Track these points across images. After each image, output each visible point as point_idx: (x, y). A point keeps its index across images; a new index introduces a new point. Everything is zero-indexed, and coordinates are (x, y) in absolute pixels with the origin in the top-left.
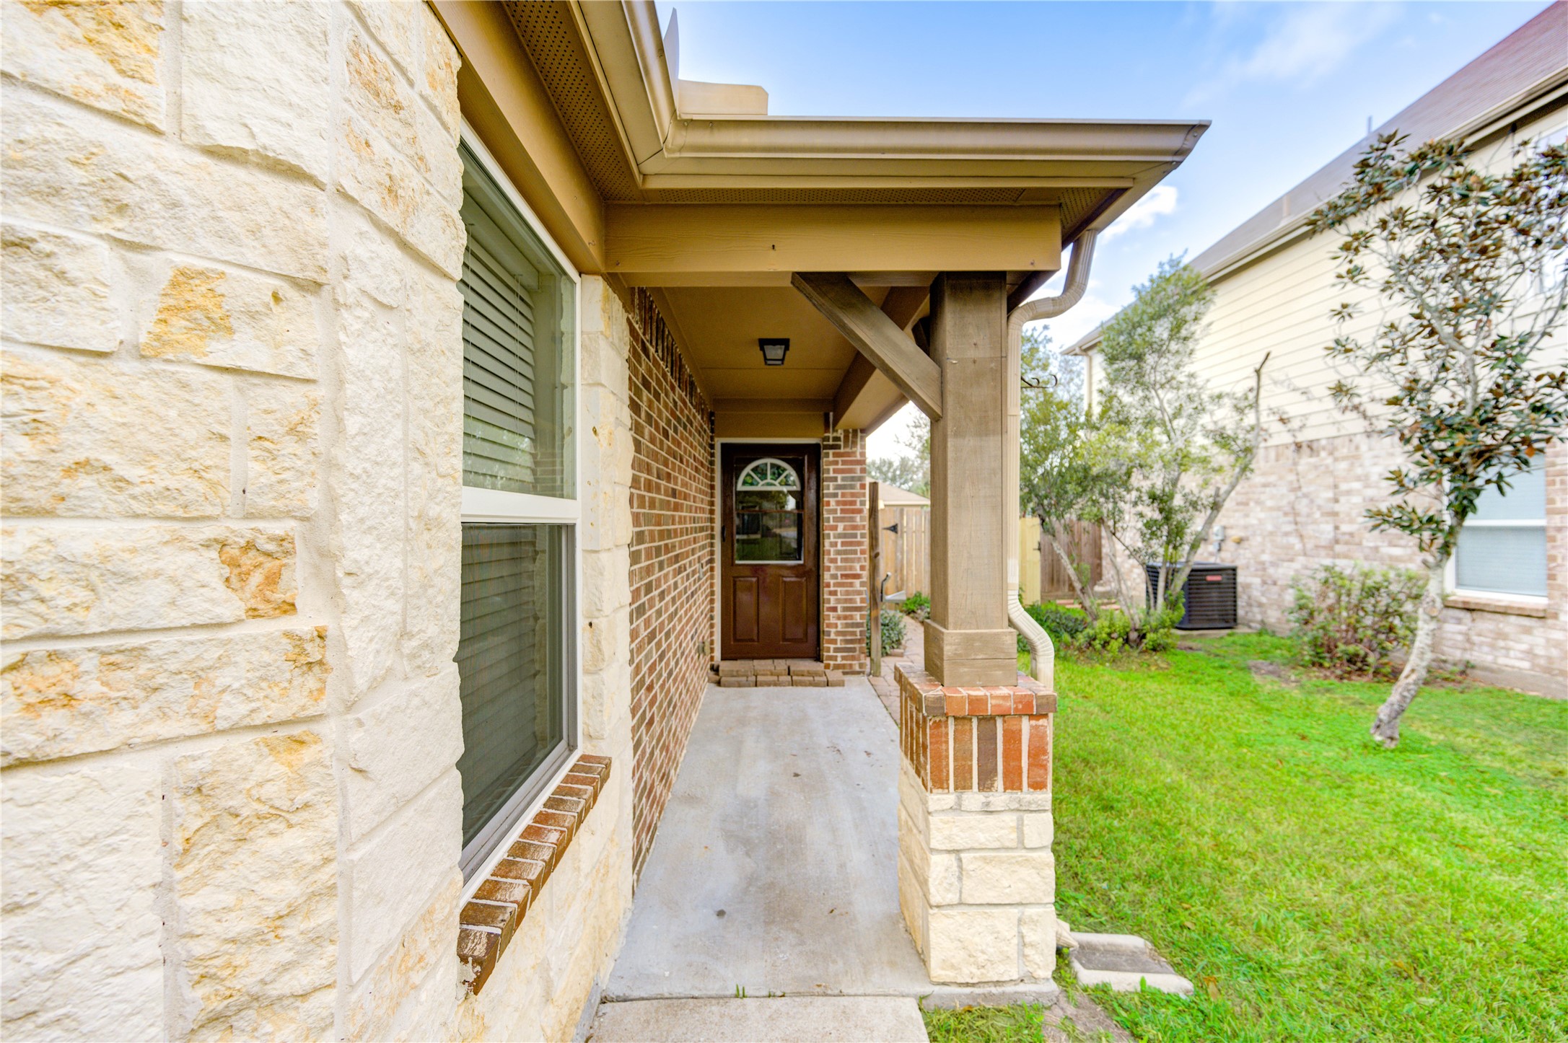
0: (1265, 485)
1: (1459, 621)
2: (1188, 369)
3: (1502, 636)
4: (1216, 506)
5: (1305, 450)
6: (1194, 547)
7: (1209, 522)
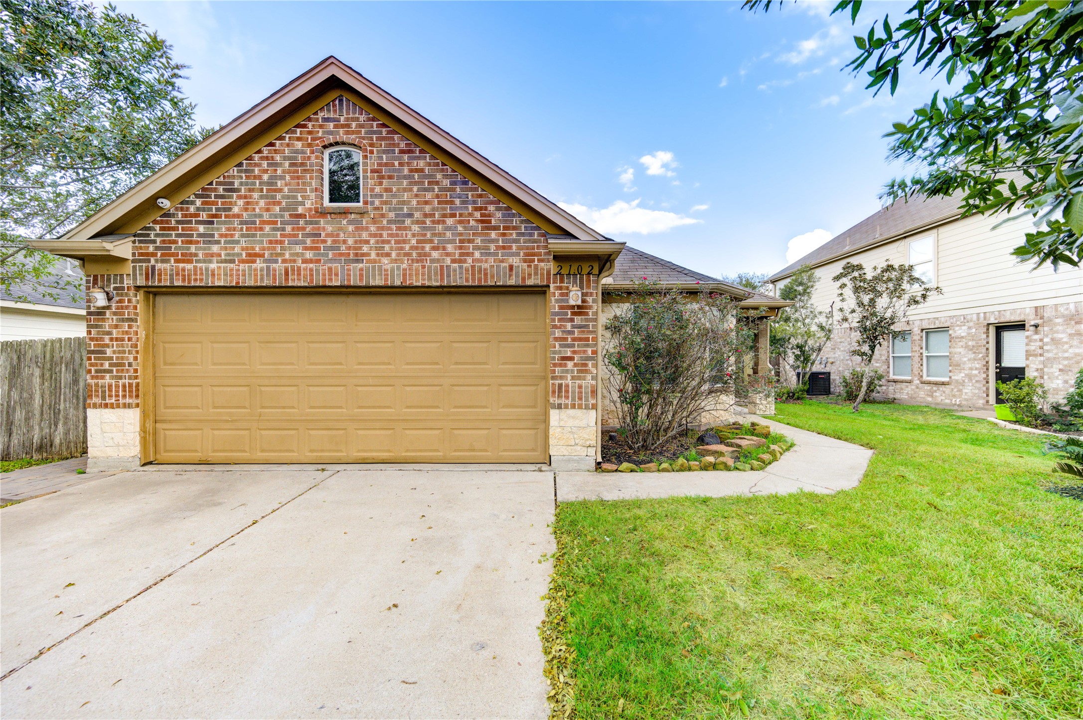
0: (841, 342)
1: (892, 386)
2: (810, 302)
3: (902, 389)
4: (820, 350)
5: (853, 330)
6: (812, 364)
7: (817, 355)
